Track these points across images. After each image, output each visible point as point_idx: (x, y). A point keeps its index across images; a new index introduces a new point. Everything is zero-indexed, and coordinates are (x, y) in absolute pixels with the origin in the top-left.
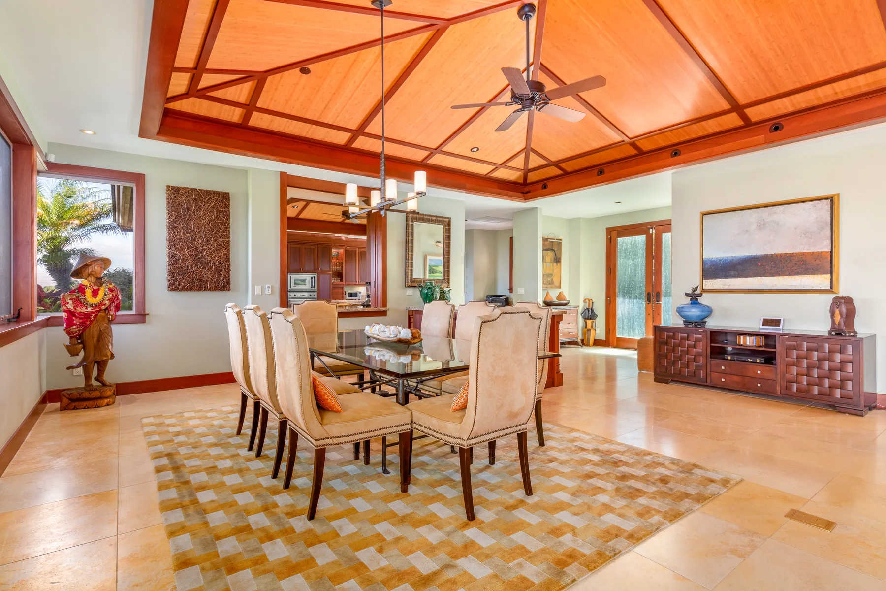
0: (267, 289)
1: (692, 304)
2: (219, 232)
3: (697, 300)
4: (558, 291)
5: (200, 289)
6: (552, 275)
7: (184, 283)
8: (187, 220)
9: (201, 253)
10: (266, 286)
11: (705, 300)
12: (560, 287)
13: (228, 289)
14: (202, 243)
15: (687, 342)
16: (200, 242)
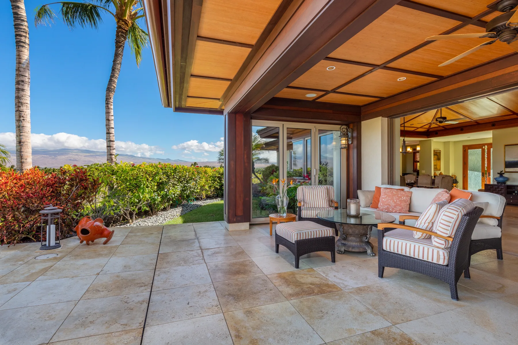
1: (500, 176)
3: (502, 175)
4: (440, 172)
6: (436, 165)
11: (506, 175)
12: (440, 170)
15: (498, 189)
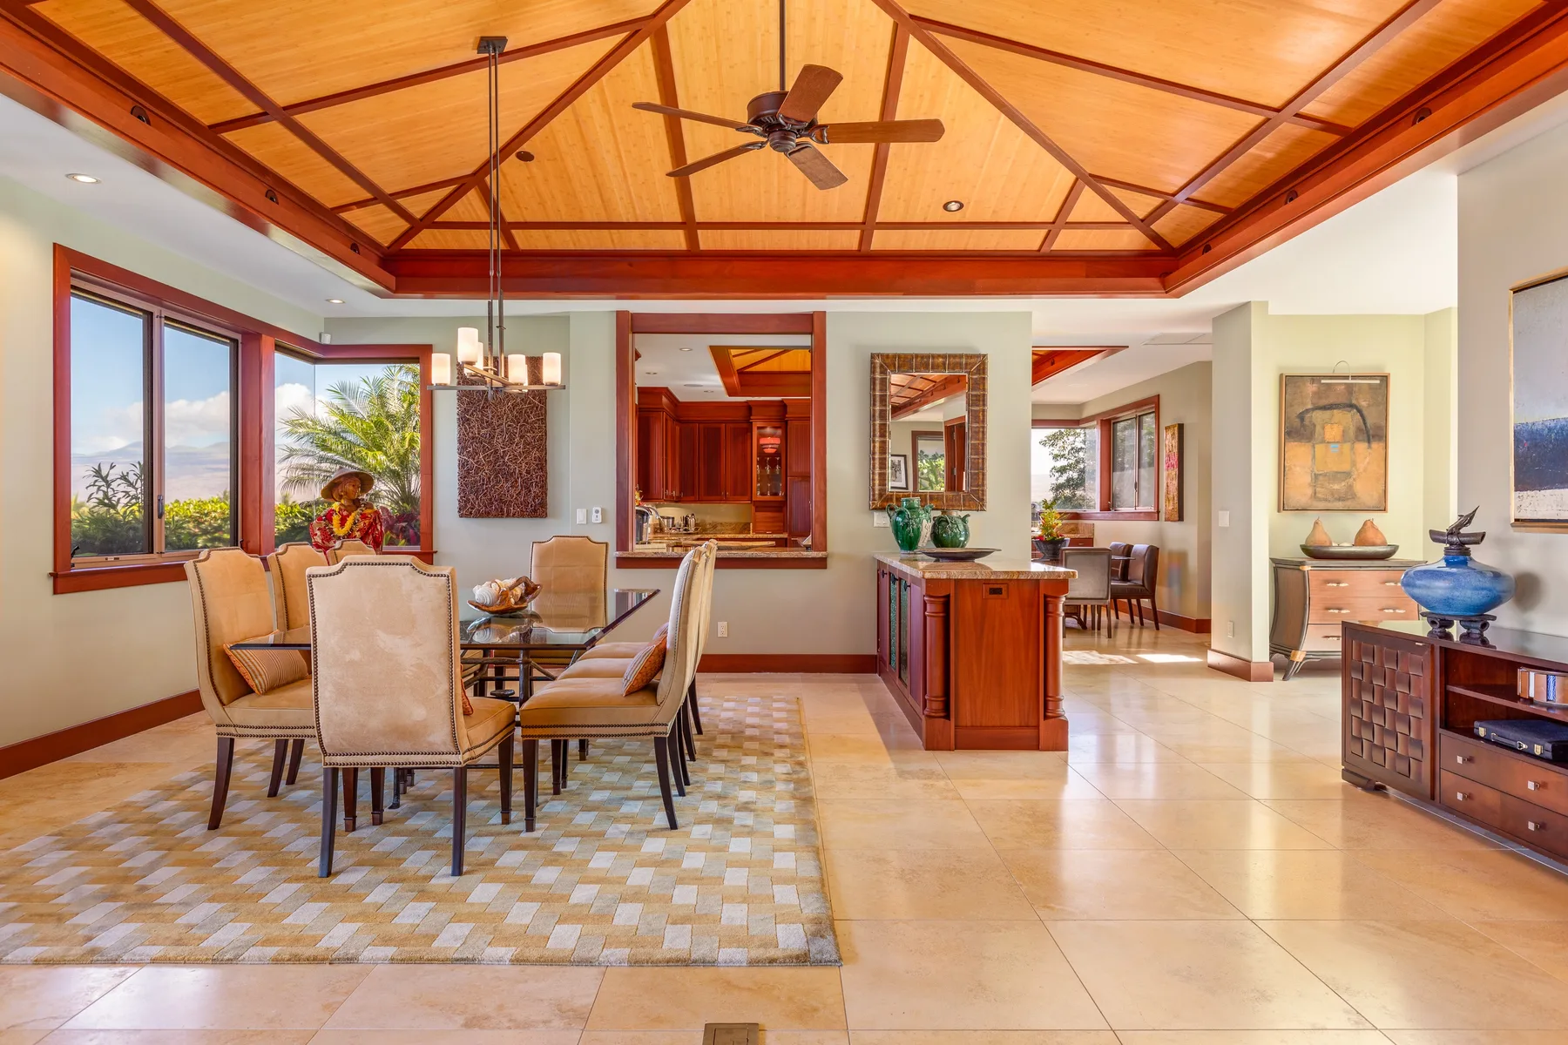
0: (594, 514)
2: (527, 423)
3: (1467, 553)
5: (500, 514)
6: (1348, 474)
7: (479, 506)
8: (483, 407)
9: (502, 457)
10: (594, 509)
13: (544, 515)
14: (504, 441)
16: (500, 440)
